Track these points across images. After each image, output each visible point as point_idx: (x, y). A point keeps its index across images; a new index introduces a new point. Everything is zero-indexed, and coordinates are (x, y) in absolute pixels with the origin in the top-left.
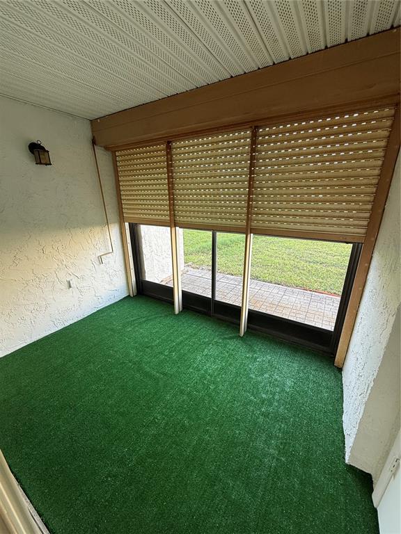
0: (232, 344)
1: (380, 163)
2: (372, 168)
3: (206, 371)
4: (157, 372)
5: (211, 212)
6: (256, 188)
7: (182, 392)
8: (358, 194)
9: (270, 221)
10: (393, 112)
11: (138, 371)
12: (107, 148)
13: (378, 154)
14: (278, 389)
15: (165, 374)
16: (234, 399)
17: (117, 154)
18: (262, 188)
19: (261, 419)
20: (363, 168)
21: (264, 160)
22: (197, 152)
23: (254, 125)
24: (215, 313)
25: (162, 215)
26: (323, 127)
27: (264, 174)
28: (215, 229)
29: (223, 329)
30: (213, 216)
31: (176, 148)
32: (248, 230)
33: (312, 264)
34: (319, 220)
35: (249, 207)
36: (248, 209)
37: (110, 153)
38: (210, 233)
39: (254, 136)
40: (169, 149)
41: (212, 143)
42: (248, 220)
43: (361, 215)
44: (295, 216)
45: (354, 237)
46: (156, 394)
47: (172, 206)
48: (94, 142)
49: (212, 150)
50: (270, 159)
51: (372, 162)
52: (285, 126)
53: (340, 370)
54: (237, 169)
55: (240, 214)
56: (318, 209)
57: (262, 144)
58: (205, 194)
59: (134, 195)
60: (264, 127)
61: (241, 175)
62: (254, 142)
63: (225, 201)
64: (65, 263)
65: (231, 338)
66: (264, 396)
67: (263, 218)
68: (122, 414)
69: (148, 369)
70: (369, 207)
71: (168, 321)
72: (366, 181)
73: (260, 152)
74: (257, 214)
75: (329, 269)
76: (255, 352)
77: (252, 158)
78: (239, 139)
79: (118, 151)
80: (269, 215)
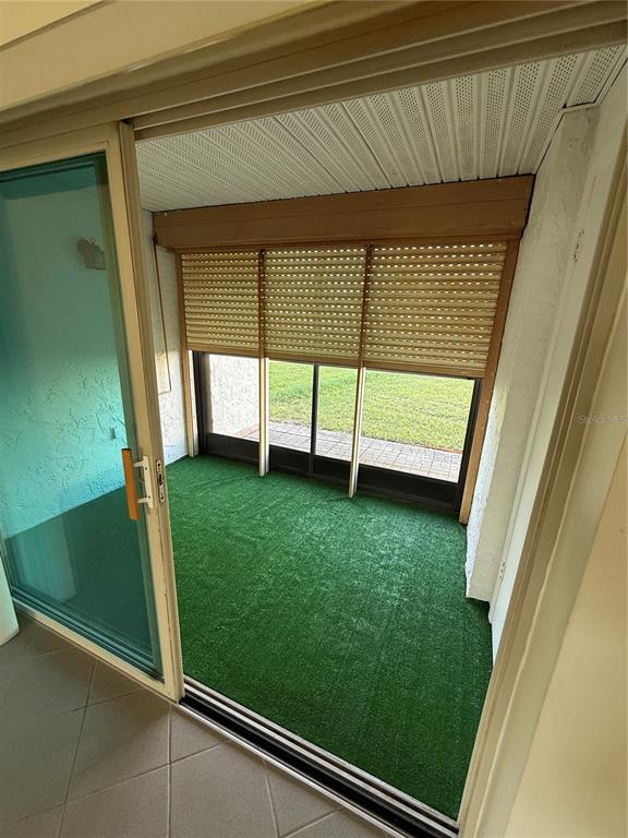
0: (341, 506)
1: (496, 296)
2: (489, 301)
3: (312, 533)
4: (253, 536)
5: (315, 340)
6: (370, 314)
7: (287, 553)
8: (477, 326)
9: (386, 353)
10: (505, 248)
11: (228, 537)
12: (170, 249)
13: (493, 287)
14: (397, 546)
15: (262, 538)
16: (349, 556)
17: (184, 257)
18: (377, 314)
19: (381, 571)
20: (481, 300)
21: (380, 282)
22: (299, 266)
23: (370, 244)
24: (314, 472)
25: (246, 342)
26: (441, 254)
27: (380, 299)
28: (317, 362)
29: (326, 491)
30: (318, 344)
31: (271, 259)
32: (360, 363)
33: (435, 418)
34: (439, 353)
35: (362, 335)
36: (361, 339)
37: (173, 256)
38: (311, 367)
39: (369, 255)
40: (262, 257)
41: (319, 258)
42: (361, 351)
43: (481, 348)
44: (414, 347)
45: (474, 372)
46: (255, 556)
47: (262, 331)
48: (155, 241)
49: (318, 266)
50: (387, 282)
51: (489, 295)
52: (403, 248)
53: (465, 526)
54: (348, 290)
55: (351, 343)
56: (438, 341)
57: (378, 265)
58: (307, 318)
59: (205, 314)
60: (380, 247)
61: (353, 298)
62: (368, 262)
63: (333, 327)
64: (109, 403)
65: (338, 500)
66: (383, 552)
67: (378, 349)
68: (220, 576)
69: (239, 534)
70: (488, 340)
71: (252, 484)
72: (483, 314)
73: (375, 273)
74: (371, 344)
75: (457, 423)
76: (369, 513)
77: (367, 280)
78: (352, 257)
79: (185, 254)
80: (385, 345)
